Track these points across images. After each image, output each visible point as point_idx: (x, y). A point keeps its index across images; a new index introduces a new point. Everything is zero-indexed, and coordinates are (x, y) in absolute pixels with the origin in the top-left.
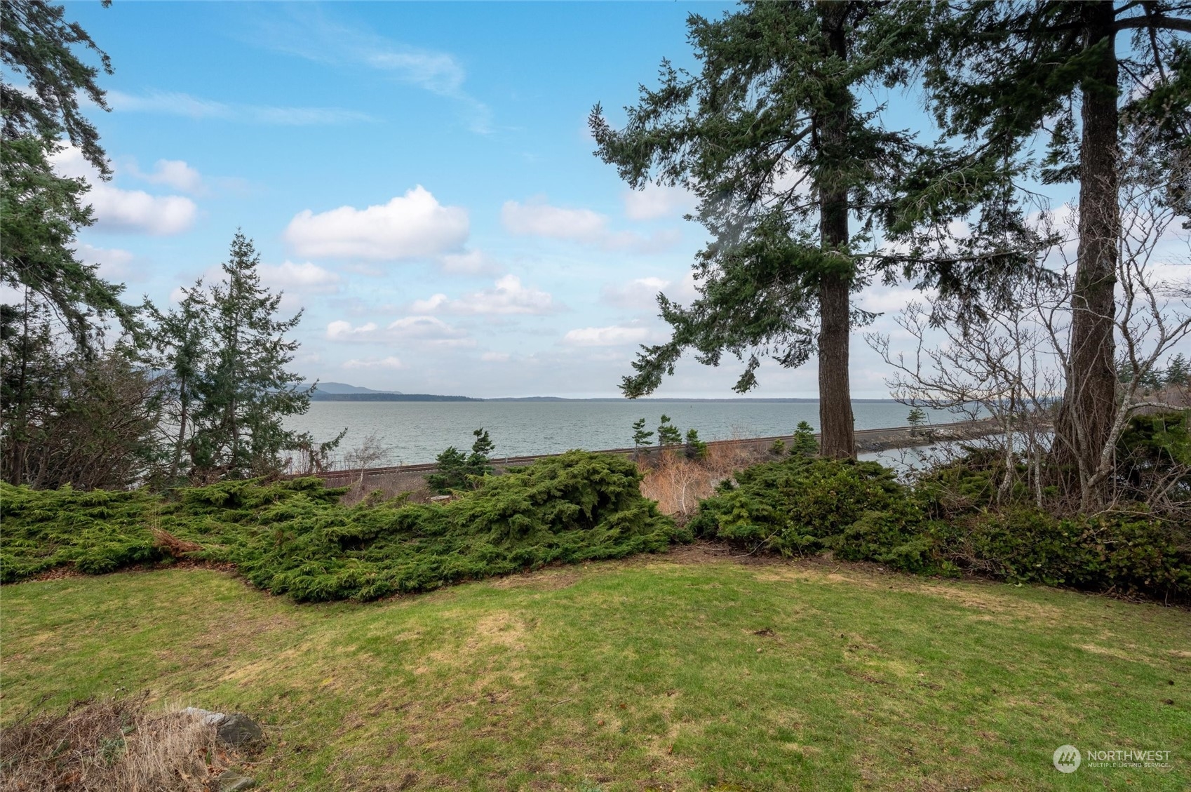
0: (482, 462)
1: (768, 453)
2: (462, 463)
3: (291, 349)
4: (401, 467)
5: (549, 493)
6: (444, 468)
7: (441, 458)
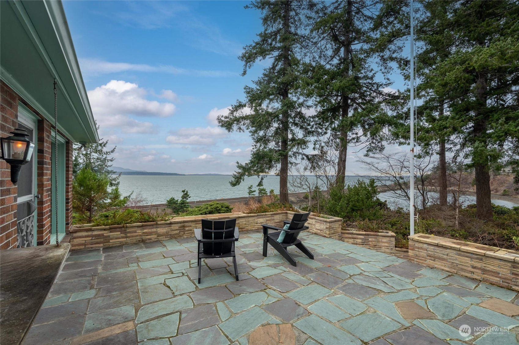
0: (185, 203)
1: (303, 198)
2: (177, 204)
3: (111, 161)
4: (151, 205)
5: (205, 213)
6: (169, 206)
7: (168, 201)
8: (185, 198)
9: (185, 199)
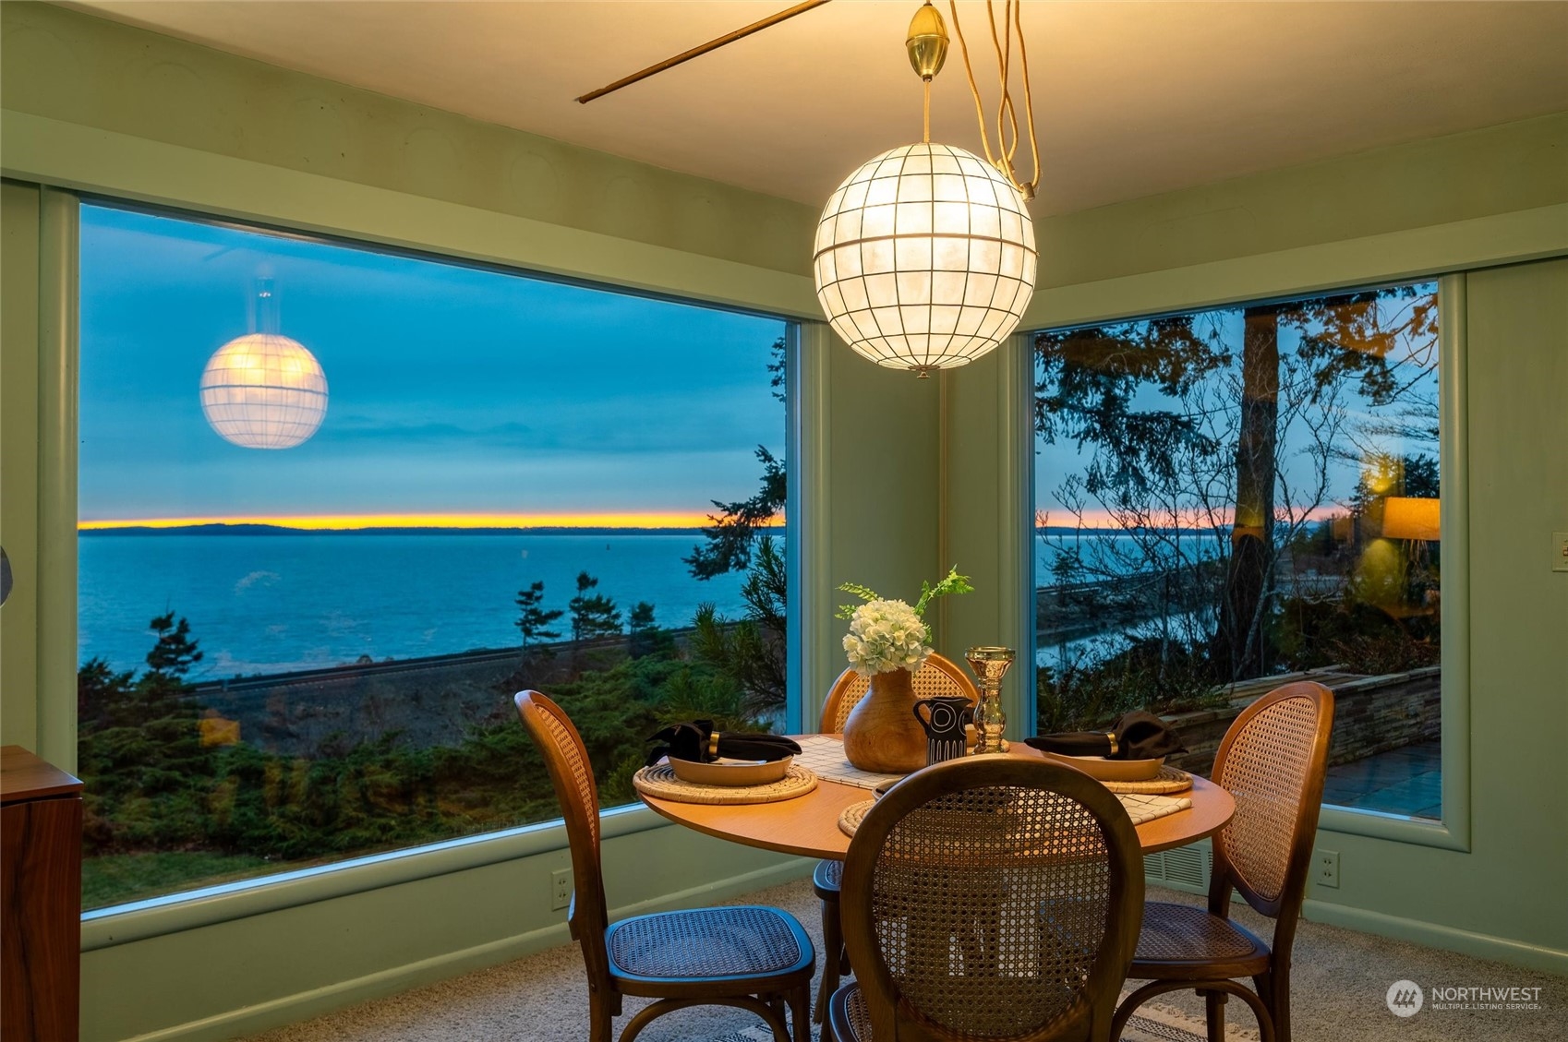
0: (173, 691)
2: (125, 696)
8: (172, 662)
9: (167, 671)
